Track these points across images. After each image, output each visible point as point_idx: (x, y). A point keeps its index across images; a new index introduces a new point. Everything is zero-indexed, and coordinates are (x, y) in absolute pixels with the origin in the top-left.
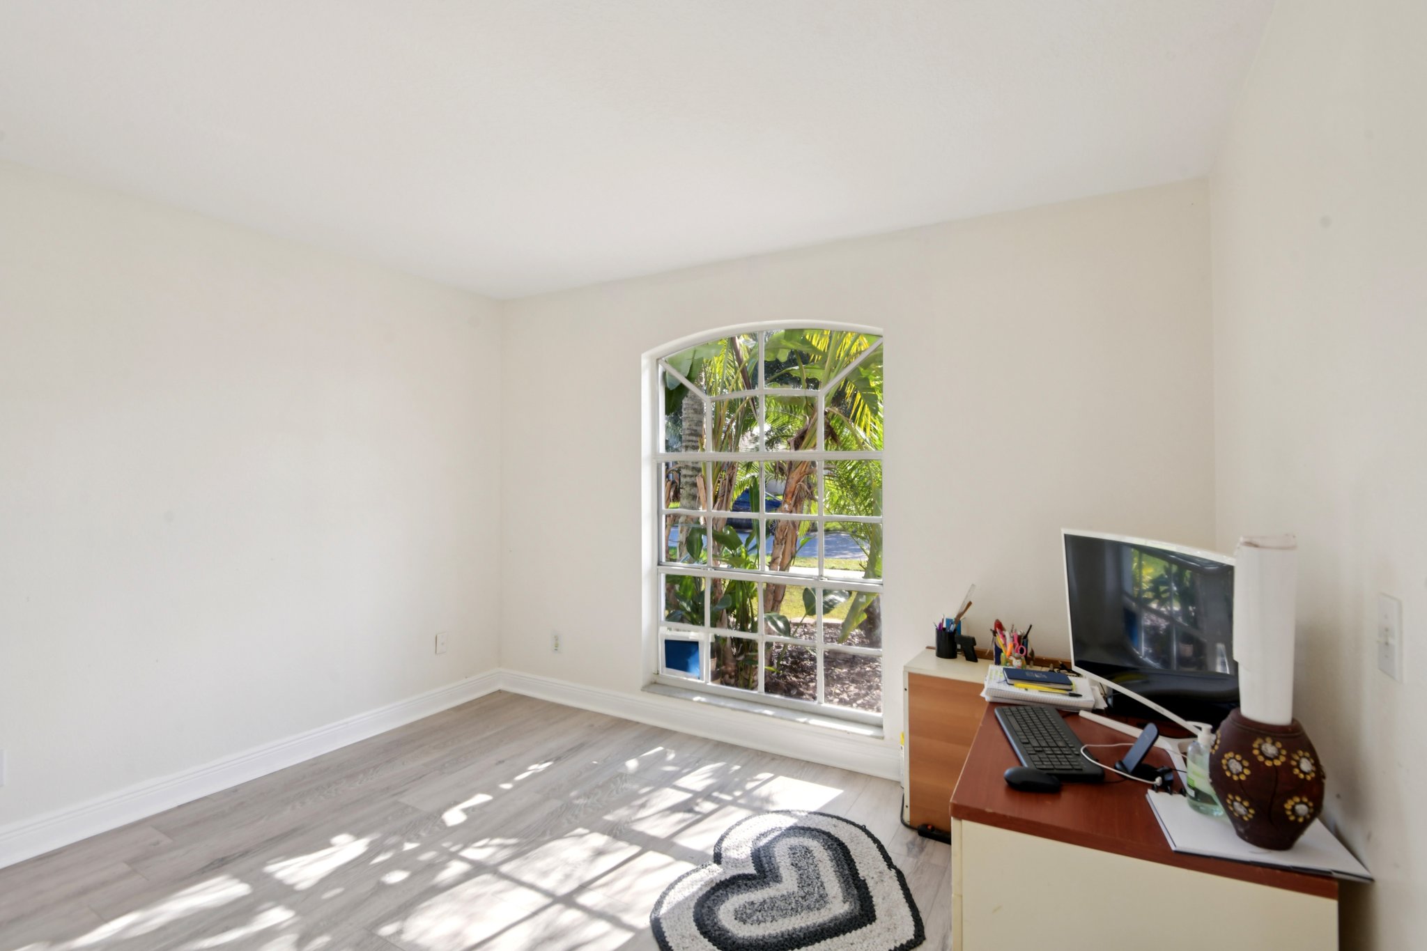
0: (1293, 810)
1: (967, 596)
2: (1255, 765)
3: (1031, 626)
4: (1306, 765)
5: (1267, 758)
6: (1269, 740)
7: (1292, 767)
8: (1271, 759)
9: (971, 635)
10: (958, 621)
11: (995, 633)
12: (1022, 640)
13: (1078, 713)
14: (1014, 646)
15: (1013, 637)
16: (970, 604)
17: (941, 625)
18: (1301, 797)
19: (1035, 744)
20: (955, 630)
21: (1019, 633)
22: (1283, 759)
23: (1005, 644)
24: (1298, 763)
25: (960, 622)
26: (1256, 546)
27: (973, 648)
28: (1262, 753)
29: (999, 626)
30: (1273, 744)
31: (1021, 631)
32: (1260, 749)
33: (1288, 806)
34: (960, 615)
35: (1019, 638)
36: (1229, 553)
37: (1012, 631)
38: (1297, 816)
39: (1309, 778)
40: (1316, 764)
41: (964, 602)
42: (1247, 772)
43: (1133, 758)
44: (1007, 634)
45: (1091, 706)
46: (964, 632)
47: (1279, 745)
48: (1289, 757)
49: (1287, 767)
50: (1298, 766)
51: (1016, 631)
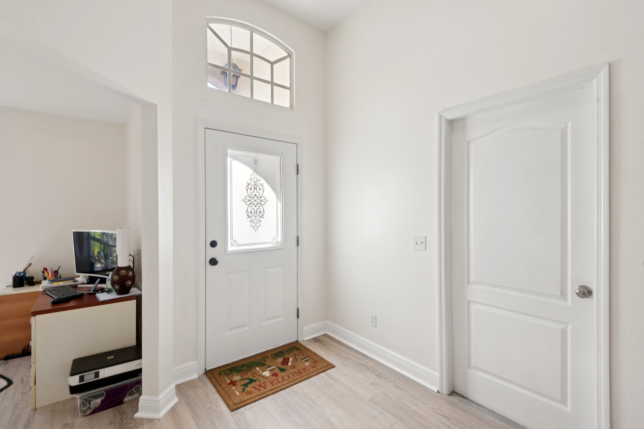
0: (128, 284)
1: (29, 261)
2: (120, 276)
3: (60, 267)
4: (131, 273)
5: (122, 274)
6: (123, 270)
7: (128, 275)
8: (124, 274)
9: (32, 275)
10: (24, 272)
11: (43, 272)
12: (56, 272)
13: (77, 286)
14: (52, 275)
15: (52, 272)
16: (31, 264)
17: (15, 275)
18: (129, 280)
19: (61, 294)
20: (23, 276)
21: (54, 270)
22: (126, 273)
23: (48, 275)
24: (129, 273)
25: (26, 272)
26: (121, 228)
27: (33, 281)
28: (121, 273)
29: (45, 269)
30: (124, 271)
31: (55, 269)
32: (121, 272)
33: (127, 283)
34: (26, 269)
35: (55, 272)
36: (115, 230)
37: (51, 270)
38: (129, 285)
39: (131, 276)
40: (133, 273)
41: (28, 263)
42: (118, 278)
43: (93, 289)
44: (49, 271)
45: (82, 283)
46: (27, 275)
47: (125, 270)
48: (127, 273)
49: (127, 275)
50: (129, 274)
51: (53, 270)
